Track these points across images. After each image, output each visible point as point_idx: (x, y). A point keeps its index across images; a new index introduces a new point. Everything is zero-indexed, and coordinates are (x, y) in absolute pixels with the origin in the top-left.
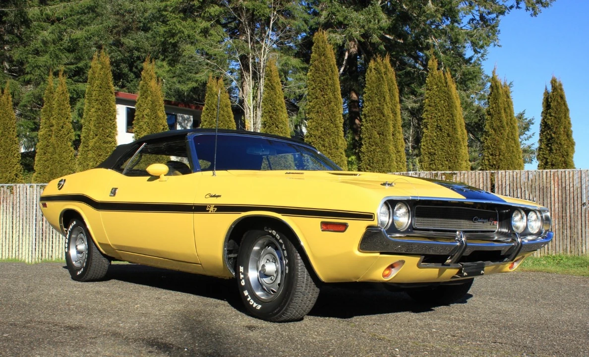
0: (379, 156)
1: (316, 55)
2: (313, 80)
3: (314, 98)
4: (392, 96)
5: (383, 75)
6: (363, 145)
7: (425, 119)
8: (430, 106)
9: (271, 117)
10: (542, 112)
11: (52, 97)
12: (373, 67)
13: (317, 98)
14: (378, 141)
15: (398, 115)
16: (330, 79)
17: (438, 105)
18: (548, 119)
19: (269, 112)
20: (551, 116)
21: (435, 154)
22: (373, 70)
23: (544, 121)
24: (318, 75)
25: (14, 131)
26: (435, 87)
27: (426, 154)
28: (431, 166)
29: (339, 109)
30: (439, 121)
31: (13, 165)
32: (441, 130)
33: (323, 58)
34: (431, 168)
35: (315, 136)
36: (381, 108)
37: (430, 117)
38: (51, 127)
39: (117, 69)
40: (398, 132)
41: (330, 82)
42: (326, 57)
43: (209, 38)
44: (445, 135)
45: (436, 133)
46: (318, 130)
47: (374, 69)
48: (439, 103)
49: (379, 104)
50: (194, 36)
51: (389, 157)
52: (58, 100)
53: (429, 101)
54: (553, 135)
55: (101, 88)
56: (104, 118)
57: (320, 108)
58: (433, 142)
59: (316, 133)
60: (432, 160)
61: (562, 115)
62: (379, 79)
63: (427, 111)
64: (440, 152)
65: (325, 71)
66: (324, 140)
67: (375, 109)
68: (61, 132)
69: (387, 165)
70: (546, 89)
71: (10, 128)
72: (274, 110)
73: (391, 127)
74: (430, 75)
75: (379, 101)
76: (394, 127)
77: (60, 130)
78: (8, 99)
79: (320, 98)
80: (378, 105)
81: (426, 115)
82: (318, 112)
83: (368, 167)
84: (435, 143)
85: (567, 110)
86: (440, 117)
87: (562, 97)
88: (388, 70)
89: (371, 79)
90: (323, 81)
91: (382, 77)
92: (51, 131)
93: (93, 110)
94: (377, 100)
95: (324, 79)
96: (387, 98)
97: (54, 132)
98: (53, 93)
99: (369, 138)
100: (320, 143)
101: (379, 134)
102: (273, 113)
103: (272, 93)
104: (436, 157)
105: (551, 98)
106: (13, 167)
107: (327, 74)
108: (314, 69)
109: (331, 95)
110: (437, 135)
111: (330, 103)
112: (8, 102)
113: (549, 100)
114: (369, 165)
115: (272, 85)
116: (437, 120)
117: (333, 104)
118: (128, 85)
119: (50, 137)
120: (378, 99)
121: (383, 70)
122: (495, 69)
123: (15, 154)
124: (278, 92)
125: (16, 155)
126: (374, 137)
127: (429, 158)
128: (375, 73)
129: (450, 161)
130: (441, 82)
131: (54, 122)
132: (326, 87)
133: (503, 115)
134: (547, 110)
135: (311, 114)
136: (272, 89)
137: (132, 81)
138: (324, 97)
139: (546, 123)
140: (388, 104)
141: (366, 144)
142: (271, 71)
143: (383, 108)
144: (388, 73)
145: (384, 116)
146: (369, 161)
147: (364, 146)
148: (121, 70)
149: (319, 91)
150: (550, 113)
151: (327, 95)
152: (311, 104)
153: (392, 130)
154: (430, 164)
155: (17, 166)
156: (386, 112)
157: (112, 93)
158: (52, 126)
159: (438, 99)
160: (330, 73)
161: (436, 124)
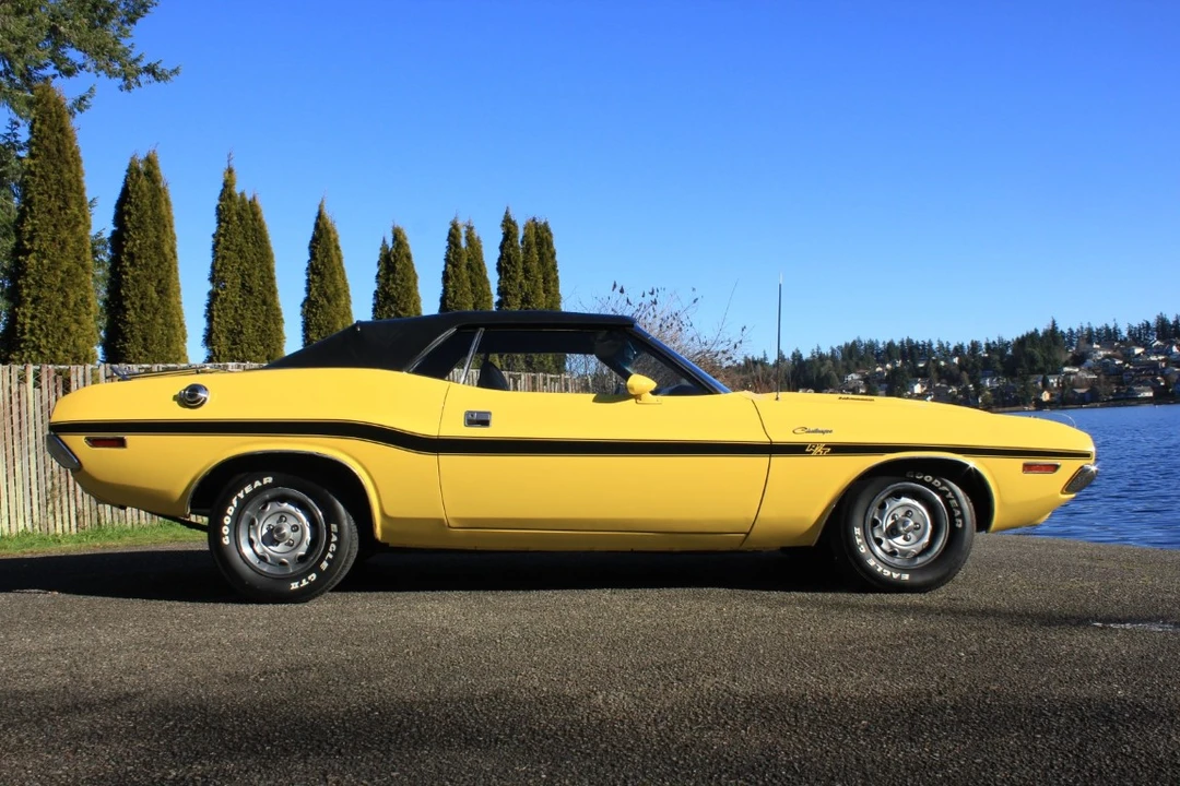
0: (159, 330)
1: (45, 128)
2: (42, 177)
3: (44, 212)
8: (228, 249)
10: (378, 276)
13: (49, 211)
14: (157, 304)
18: (392, 288)
20: (394, 283)
21: (241, 332)
23: (385, 291)
24: (51, 167)
27: (222, 331)
28: (235, 353)
30: (246, 277)
32: (250, 292)
42: (65, 136)
44: (258, 301)
45: (240, 296)
49: (157, 237)
54: (401, 313)
57: (57, 232)
58: (236, 311)
60: (236, 344)
61: (411, 283)
64: (250, 331)
65: (67, 161)
66: (66, 296)
70: (384, 241)
79: (55, 213)
80: (155, 239)
82: (53, 240)
84: (241, 315)
85: (416, 277)
86: (248, 270)
87: (409, 257)
90: (62, 180)
94: (153, 229)
99: (142, 298)
101: (158, 292)
104: (243, 337)
105: (395, 256)
107: (69, 169)
109: (76, 211)
110: (245, 300)
113: (392, 259)
117: (81, 227)
120: (155, 228)
122: (322, 201)
127: (227, 338)
129: (268, 345)
130: (247, 212)
132: (69, 194)
133: (338, 277)
134: (388, 274)
135: (37, 242)
138: (66, 214)
139: (387, 293)
141: (135, 309)
145: (166, 260)
147: (132, 312)
150: (394, 280)
151: (70, 209)
159: (243, 241)
160: (74, 167)
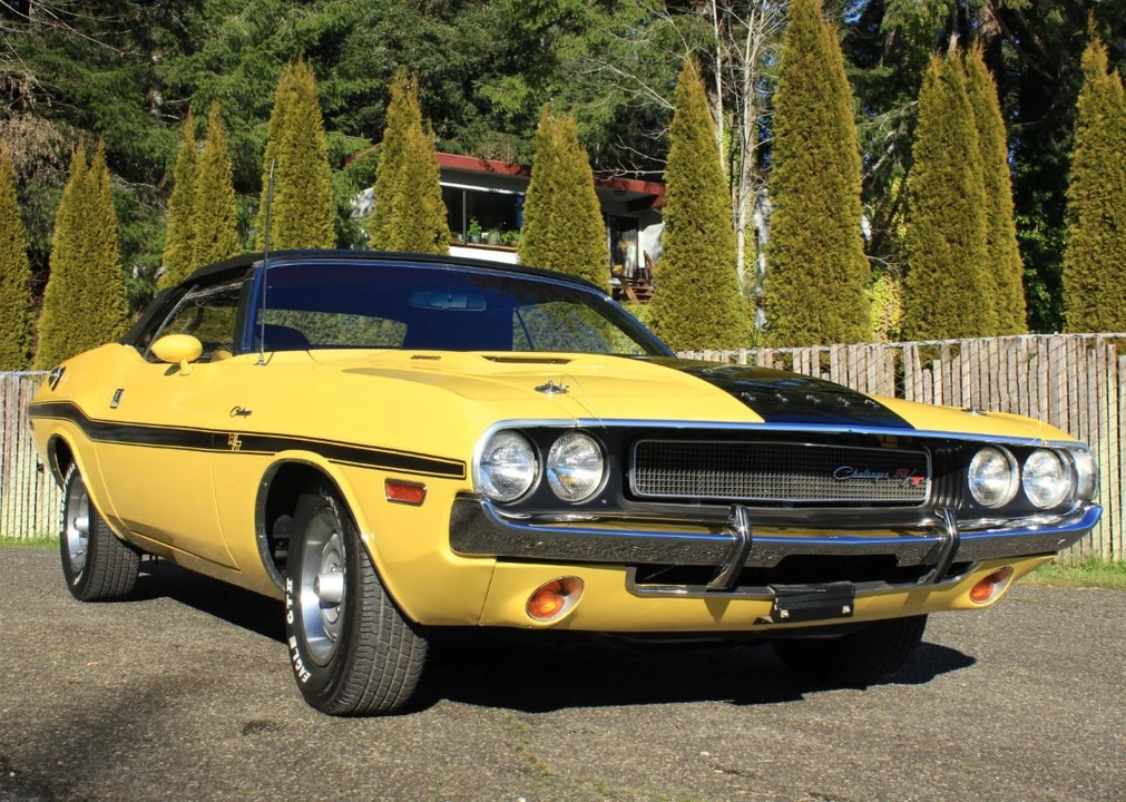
0: (949, 295)
2: (785, 113)
3: (787, 157)
4: (988, 144)
5: (964, 94)
6: (910, 269)
7: (1072, 200)
8: (1085, 166)
9: (685, 206)
11: (193, 170)
12: (938, 74)
13: (794, 155)
14: (949, 257)
15: (1002, 190)
16: (827, 107)
17: (1107, 163)
19: (681, 192)
21: (1097, 289)
22: (938, 82)
24: (797, 99)
25: (112, 249)
26: (1100, 116)
27: (1075, 288)
28: (1088, 320)
29: (850, 182)
30: (1108, 204)
31: (109, 328)
32: (1113, 227)
33: (810, 56)
34: (1087, 324)
35: (788, 250)
36: (957, 177)
37: (1085, 193)
38: (189, 238)
39: (437, 95)
40: (1004, 235)
41: (828, 116)
42: (818, 54)
43: (617, 15)
45: (1101, 234)
46: (794, 234)
47: (942, 78)
48: (1107, 159)
49: (952, 165)
50: (582, 11)
51: (976, 300)
52: (206, 178)
53: (1085, 154)
55: (295, 146)
56: (302, 216)
57: (802, 180)
58: (1092, 258)
59: (792, 241)
60: (1090, 305)
62: (952, 102)
63: (1077, 179)
64: (1110, 285)
65: (815, 88)
66: (810, 260)
67: (939, 179)
68: (213, 251)
69: (971, 318)
71: (103, 243)
72: (693, 188)
73: (984, 222)
74: (1086, 87)
75: (952, 157)
76: (992, 221)
77: (210, 246)
78: (100, 178)
79: (802, 156)
80: (949, 169)
81: (1077, 189)
82: (796, 191)
83: (923, 324)
84: (1099, 262)
86: (1110, 193)
88: (979, 80)
89: (931, 103)
90: (808, 113)
91: (961, 98)
92: (189, 247)
93: (279, 198)
94: (945, 155)
95: (812, 110)
96: (974, 149)
97: (195, 251)
98: (194, 162)
99: (926, 253)
100: (802, 267)
101: (950, 241)
102: (690, 195)
103: (689, 147)
104: (1100, 296)
106: (109, 332)
107: (819, 97)
108: (786, 84)
109: (829, 148)
110: (1104, 240)
111: (826, 168)
112: (101, 185)
114: (924, 319)
115: (689, 128)
116: (1103, 203)
117: (833, 169)
118: (464, 131)
119: (186, 263)
120: (949, 153)
121: (963, 80)
123: (113, 301)
124: (704, 144)
125: (115, 305)
126: (938, 251)
127: (1084, 297)
128: (941, 88)
130: (1115, 105)
131: (196, 228)
132: (817, 129)
135: (780, 195)
136: (689, 138)
137: (470, 121)
138: (812, 154)
140: (975, 165)
141: (917, 267)
142: (687, 93)
143: (962, 176)
144: (978, 88)
145: (963, 196)
146: (925, 308)
148: (442, 96)
149: (799, 138)
151: (819, 147)
152: (780, 171)
153: (985, 230)
154: (1086, 315)
155: (117, 329)
156: (968, 187)
157: (322, 159)
158: (191, 236)
159: (1107, 149)
161: (1101, 211)
